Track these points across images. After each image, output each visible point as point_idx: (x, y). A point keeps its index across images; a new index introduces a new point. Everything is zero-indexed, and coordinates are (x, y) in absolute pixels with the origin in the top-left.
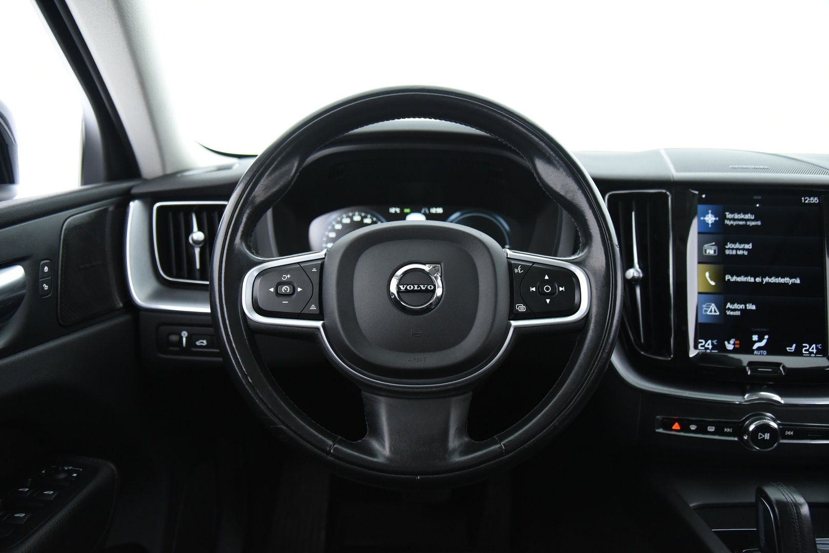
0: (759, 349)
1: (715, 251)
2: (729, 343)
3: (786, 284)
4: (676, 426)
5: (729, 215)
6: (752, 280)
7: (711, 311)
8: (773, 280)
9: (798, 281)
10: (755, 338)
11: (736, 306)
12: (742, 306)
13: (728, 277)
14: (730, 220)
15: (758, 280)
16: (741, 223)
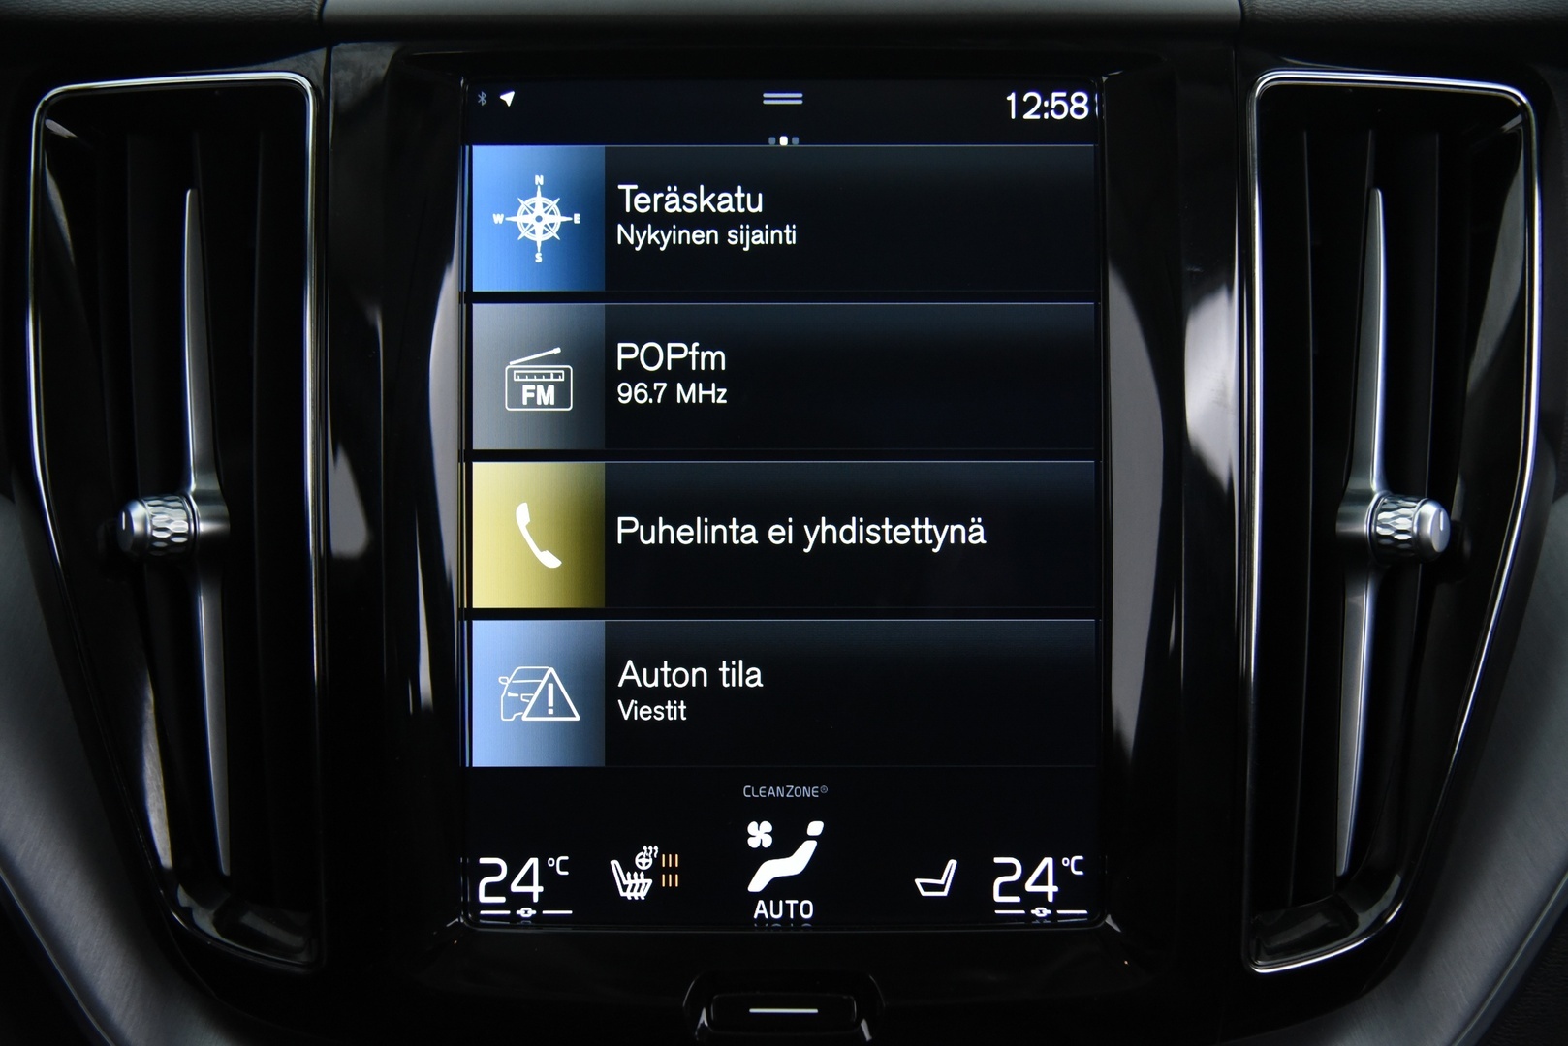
0: (779, 888)
1: (561, 391)
2: (629, 867)
3: (915, 554)
5: (640, 202)
6: (750, 536)
7: (541, 708)
8: (854, 533)
9: (977, 534)
10: (760, 834)
11: (666, 674)
12: (695, 675)
13: (627, 525)
14: (640, 221)
15: (779, 534)
16: (698, 237)
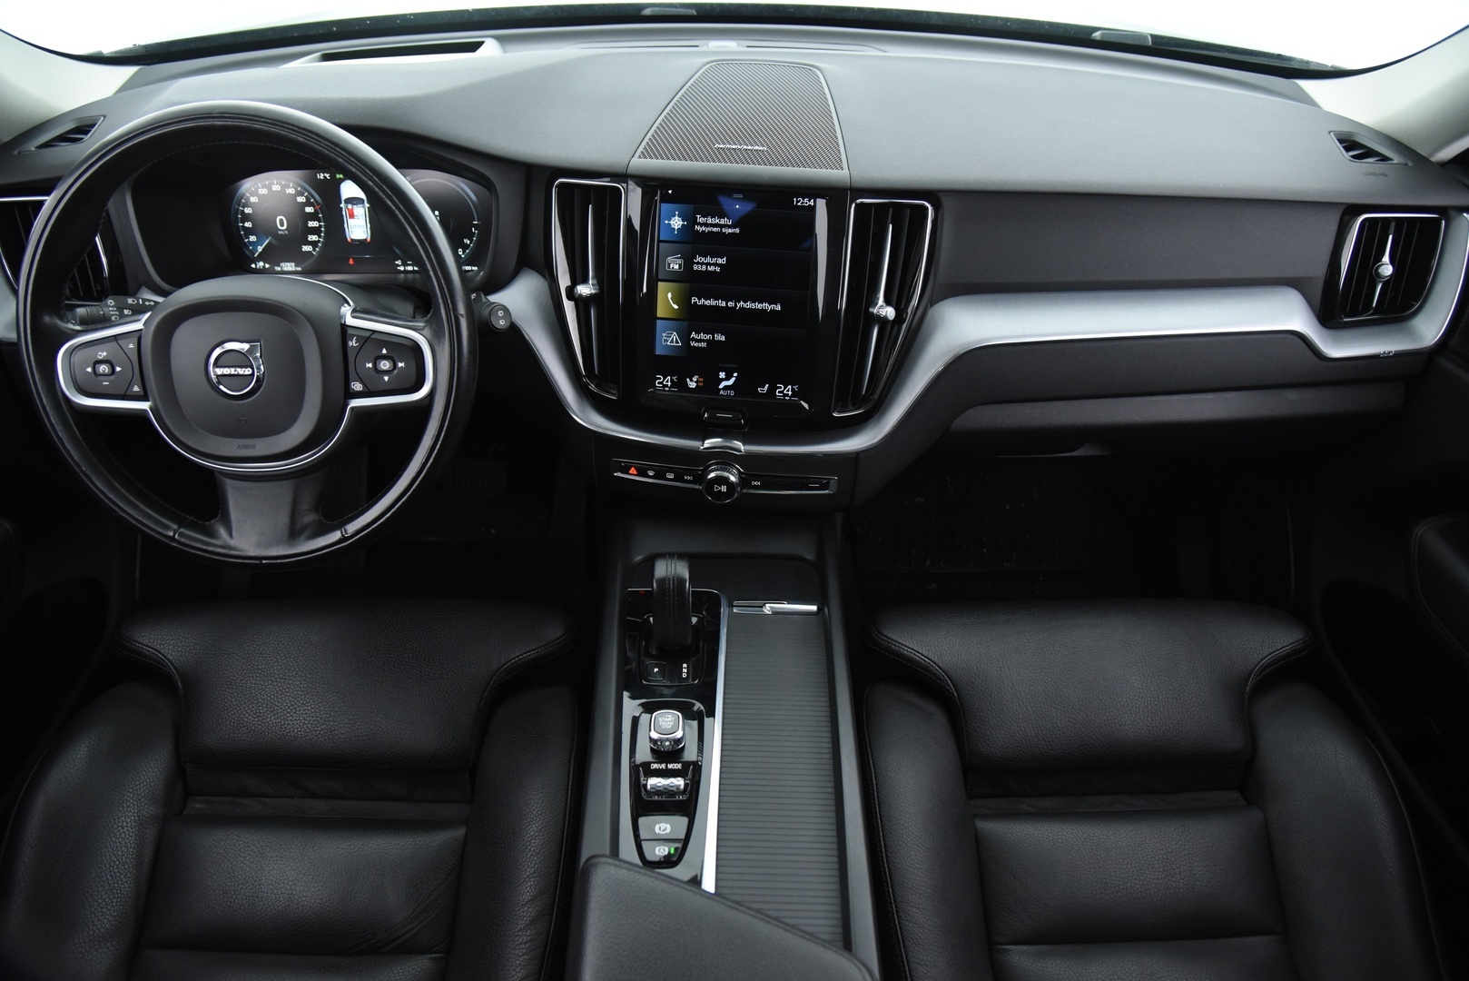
0: (726, 388)
1: (680, 265)
2: (691, 380)
3: (763, 311)
4: (633, 471)
5: (701, 219)
6: (724, 304)
7: (672, 342)
8: (749, 305)
9: (778, 308)
10: (722, 375)
11: (702, 336)
12: (709, 337)
13: (694, 300)
14: (701, 225)
15: (731, 304)
16: (715, 229)
